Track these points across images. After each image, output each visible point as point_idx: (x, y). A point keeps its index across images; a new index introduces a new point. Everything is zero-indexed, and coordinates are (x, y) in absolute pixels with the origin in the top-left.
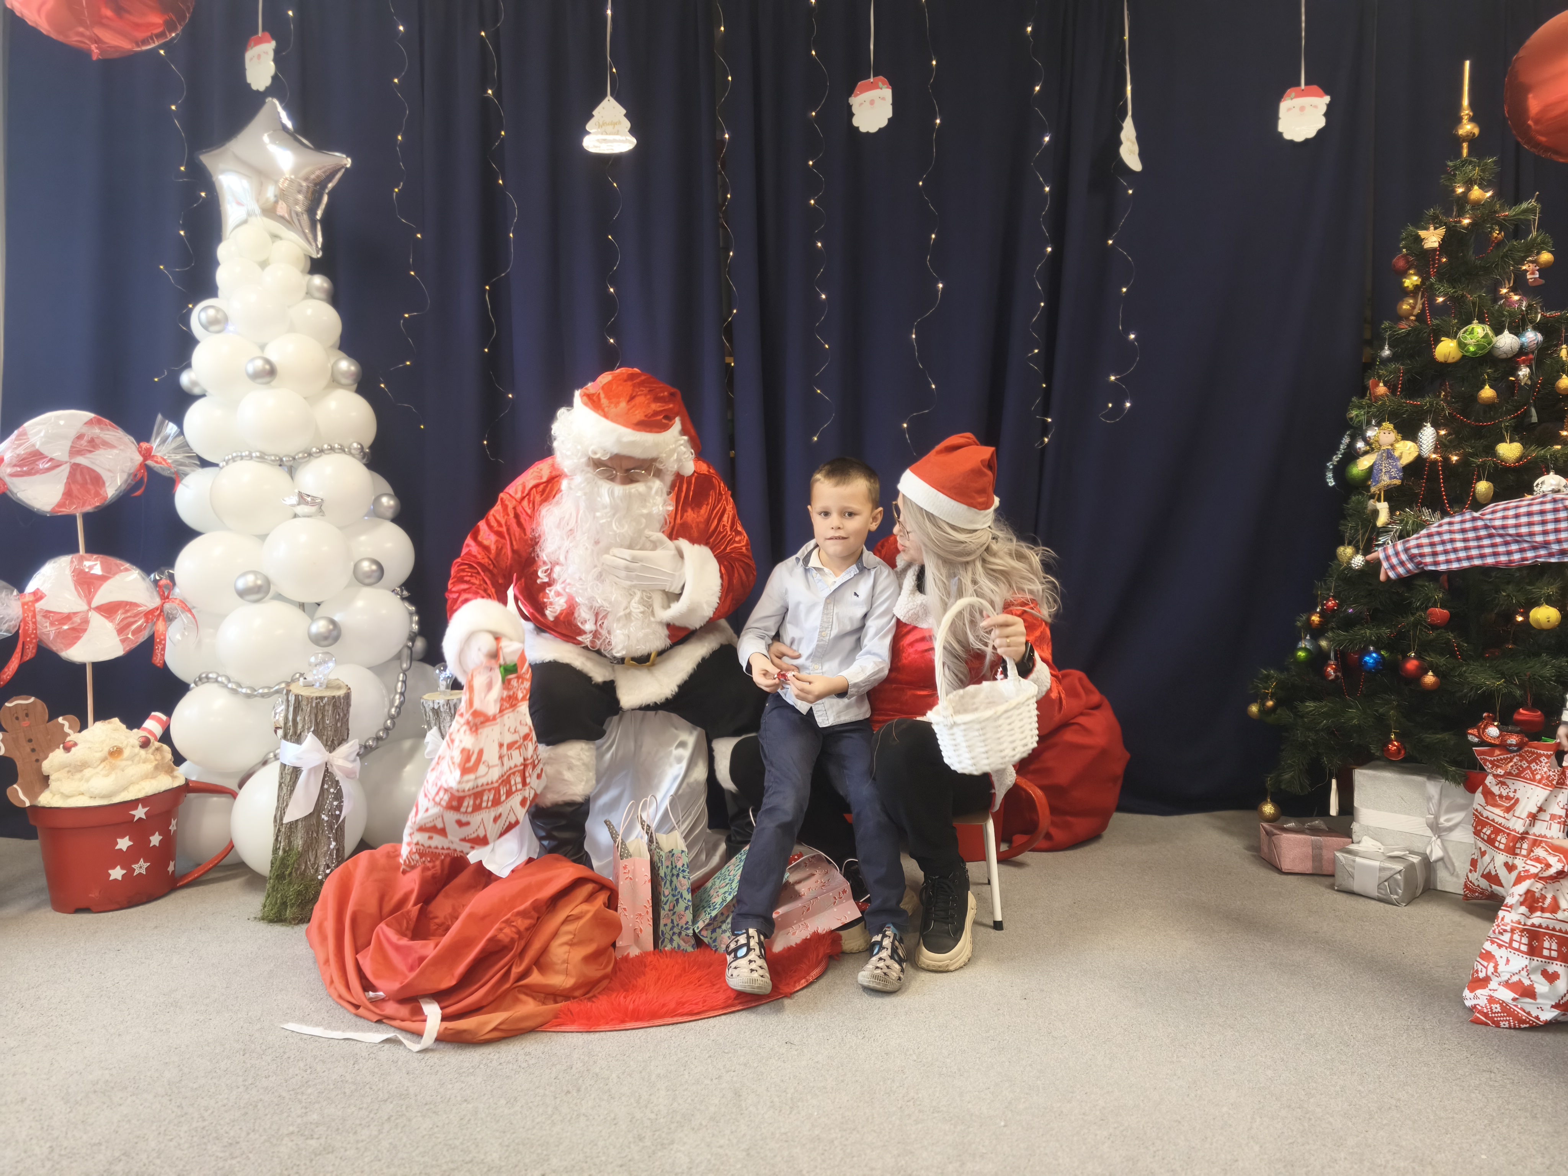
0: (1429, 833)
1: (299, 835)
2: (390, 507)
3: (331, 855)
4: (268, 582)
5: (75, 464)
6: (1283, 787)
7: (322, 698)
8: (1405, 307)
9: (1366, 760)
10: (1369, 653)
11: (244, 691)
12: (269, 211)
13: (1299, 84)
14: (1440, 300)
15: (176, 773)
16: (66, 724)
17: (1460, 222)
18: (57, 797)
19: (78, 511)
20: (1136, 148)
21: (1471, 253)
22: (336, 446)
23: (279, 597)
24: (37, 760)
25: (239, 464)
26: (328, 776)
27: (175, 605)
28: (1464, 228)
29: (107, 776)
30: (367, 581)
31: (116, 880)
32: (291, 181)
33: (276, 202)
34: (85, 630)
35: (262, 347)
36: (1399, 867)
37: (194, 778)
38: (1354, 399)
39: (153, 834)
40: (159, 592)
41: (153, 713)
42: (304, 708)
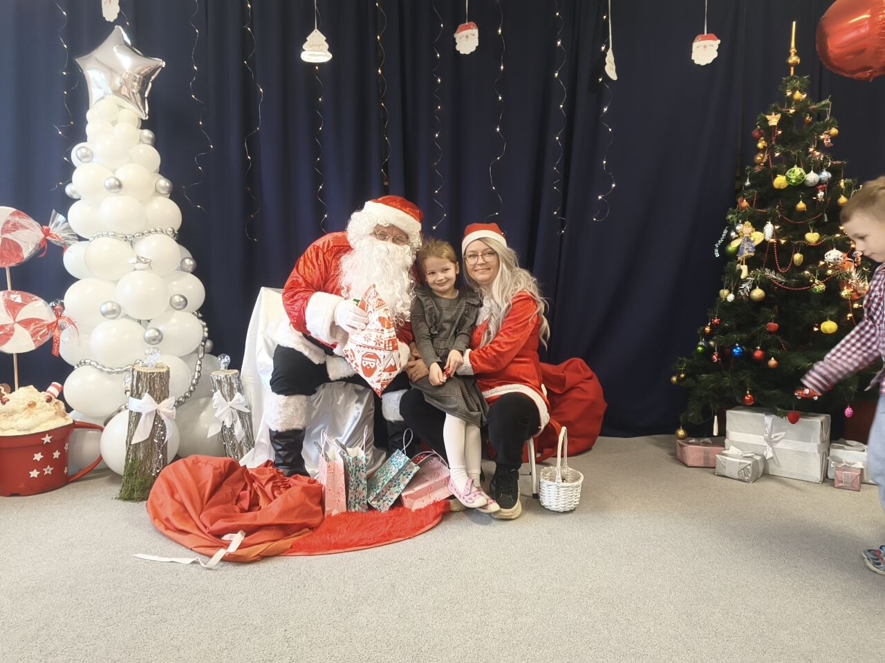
0: (766, 444)
1: (141, 451)
2: (191, 265)
3: (160, 462)
4: (119, 308)
5: (4, 238)
6: (689, 420)
7: (153, 373)
8: (758, 158)
9: (734, 405)
10: (736, 347)
11: (107, 370)
12: (117, 92)
13: (703, 33)
14: (777, 154)
15: (67, 417)
17: (789, 111)
19: (7, 265)
20: (614, 67)
21: (794, 127)
22: (158, 229)
23: (127, 316)
25: (102, 239)
26: (157, 417)
27: (65, 320)
28: (791, 114)
29: (27, 418)
30: (178, 307)
31: (34, 477)
32: (130, 75)
33: (121, 87)
34: (12, 335)
35: (114, 172)
36: (750, 462)
37: (78, 420)
38: (730, 209)
39: (55, 451)
40: (55, 313)
41: (53, 383)
42: (143, 379)
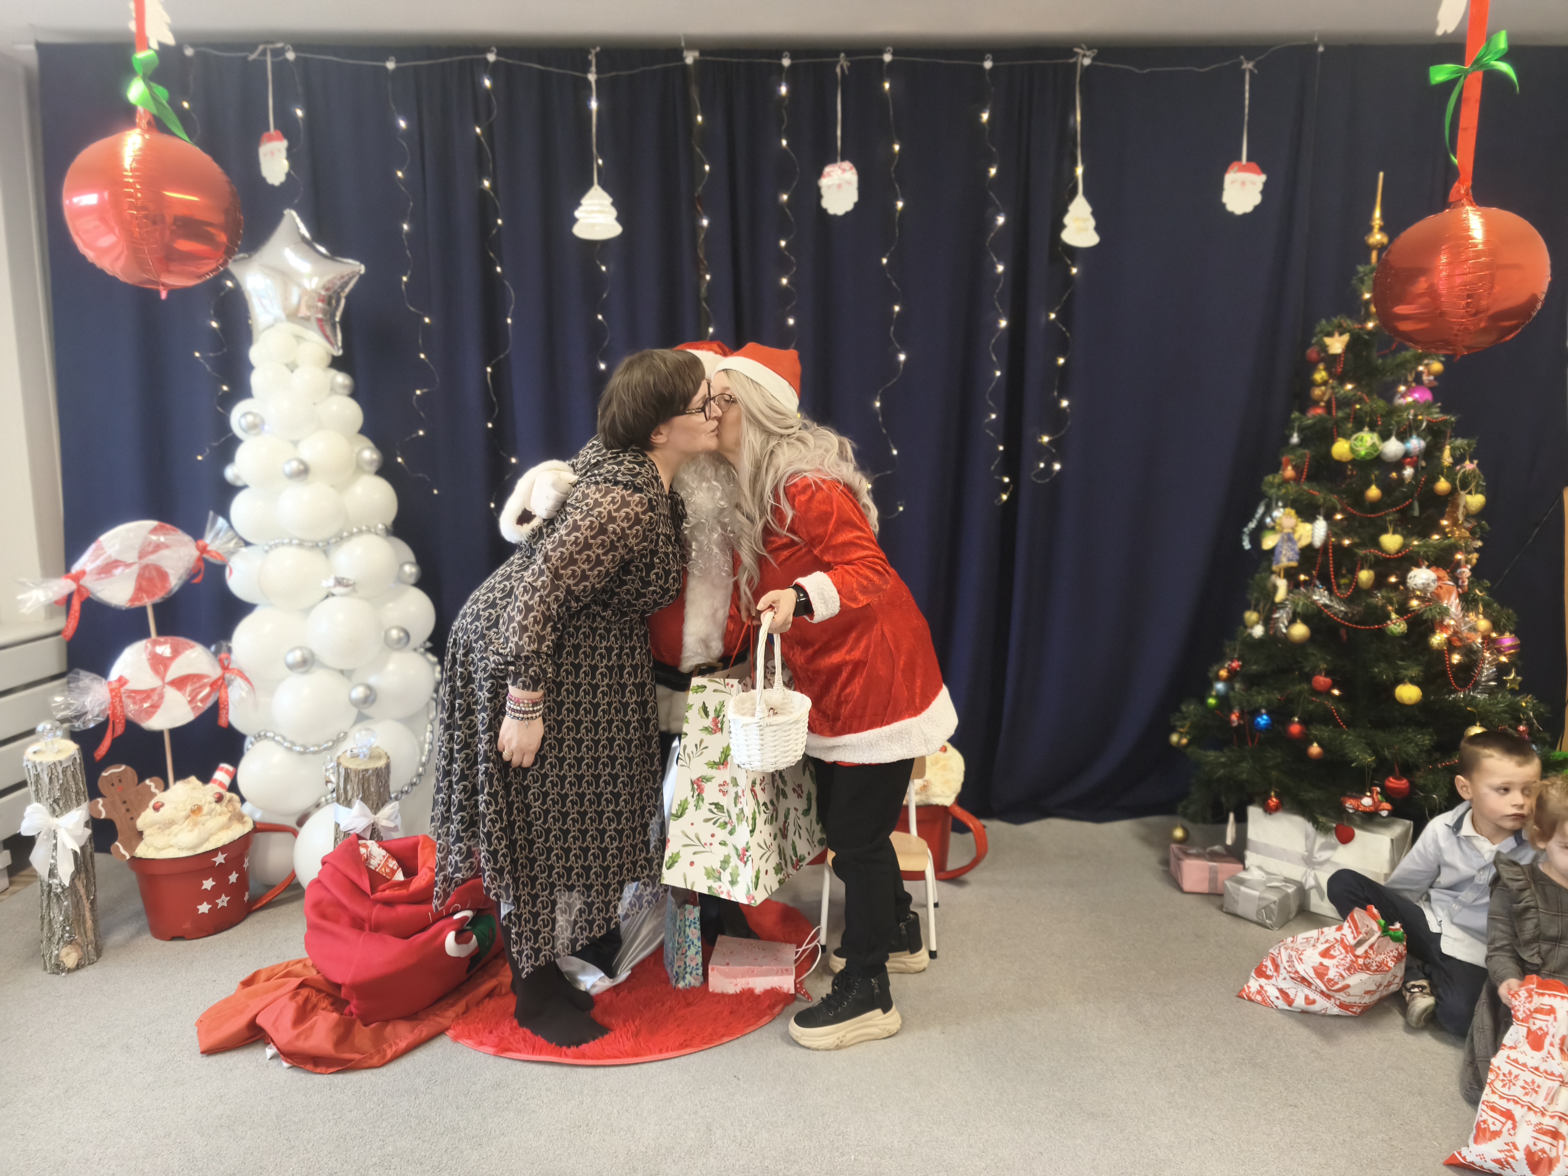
0: (1304, 867)
2: (413, 573)
4: (312, 654)
5: (143, 564)
7: (367, 770)
8: (1317, 394)
9: (1256, 803)
10: (1261, 715)
11: (298, 749)
12: (294, 315)
13: (1241, 159)
15: (245, 819)
16: (153, 785)
17: (1364, 327)
18: (151, 850)
19: (148, 602)
22: (364, 528)
23: (324, 666)
24: (132, 819)
25: (282, 550)
27: (233, 674)
28: (1368, 332)
29: (191, 831)
30: (396, 646)
31: (203, 913)
33: (299, 305)
34: (162, 703)
35: (295, 443)
36: (1276, 896)
37: (259, 820)
38: (1270, 472)
39: (231, 874)
40: (219, 663)
41: (222, 765)
42: (353, 779)
